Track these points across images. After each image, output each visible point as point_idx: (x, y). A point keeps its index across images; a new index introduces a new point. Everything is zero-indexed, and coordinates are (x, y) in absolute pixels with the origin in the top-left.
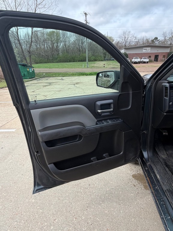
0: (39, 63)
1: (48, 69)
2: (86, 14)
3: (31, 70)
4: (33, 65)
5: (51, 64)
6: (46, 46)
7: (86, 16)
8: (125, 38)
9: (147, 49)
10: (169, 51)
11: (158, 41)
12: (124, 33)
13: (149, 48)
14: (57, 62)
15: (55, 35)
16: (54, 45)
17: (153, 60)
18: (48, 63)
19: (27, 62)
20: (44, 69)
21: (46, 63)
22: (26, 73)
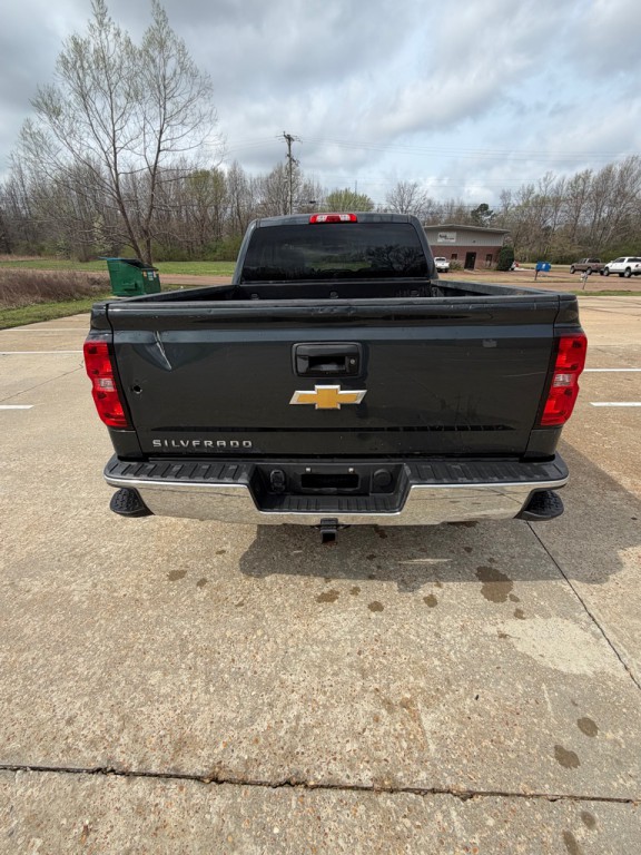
0: (166, 261)
1: (192, 276)
2: (289, 138)
3: (151, 276)
4: (154, 265)
5: (199, 265)
6: (184, 212)
7: (290, 145)
8: (403, 201)
9: (449, 235)
10: (501, 245)
11: (489, 214)
12: (401, 189)
13: (454, 235)
14: (215, 260)
15: (211, 182)
16: (209, 211)
17: (463, 266)
18: (191, 260)
19: (140, 256)
20: (180, 276)
21: (186, 261)
22: (139, 282)
